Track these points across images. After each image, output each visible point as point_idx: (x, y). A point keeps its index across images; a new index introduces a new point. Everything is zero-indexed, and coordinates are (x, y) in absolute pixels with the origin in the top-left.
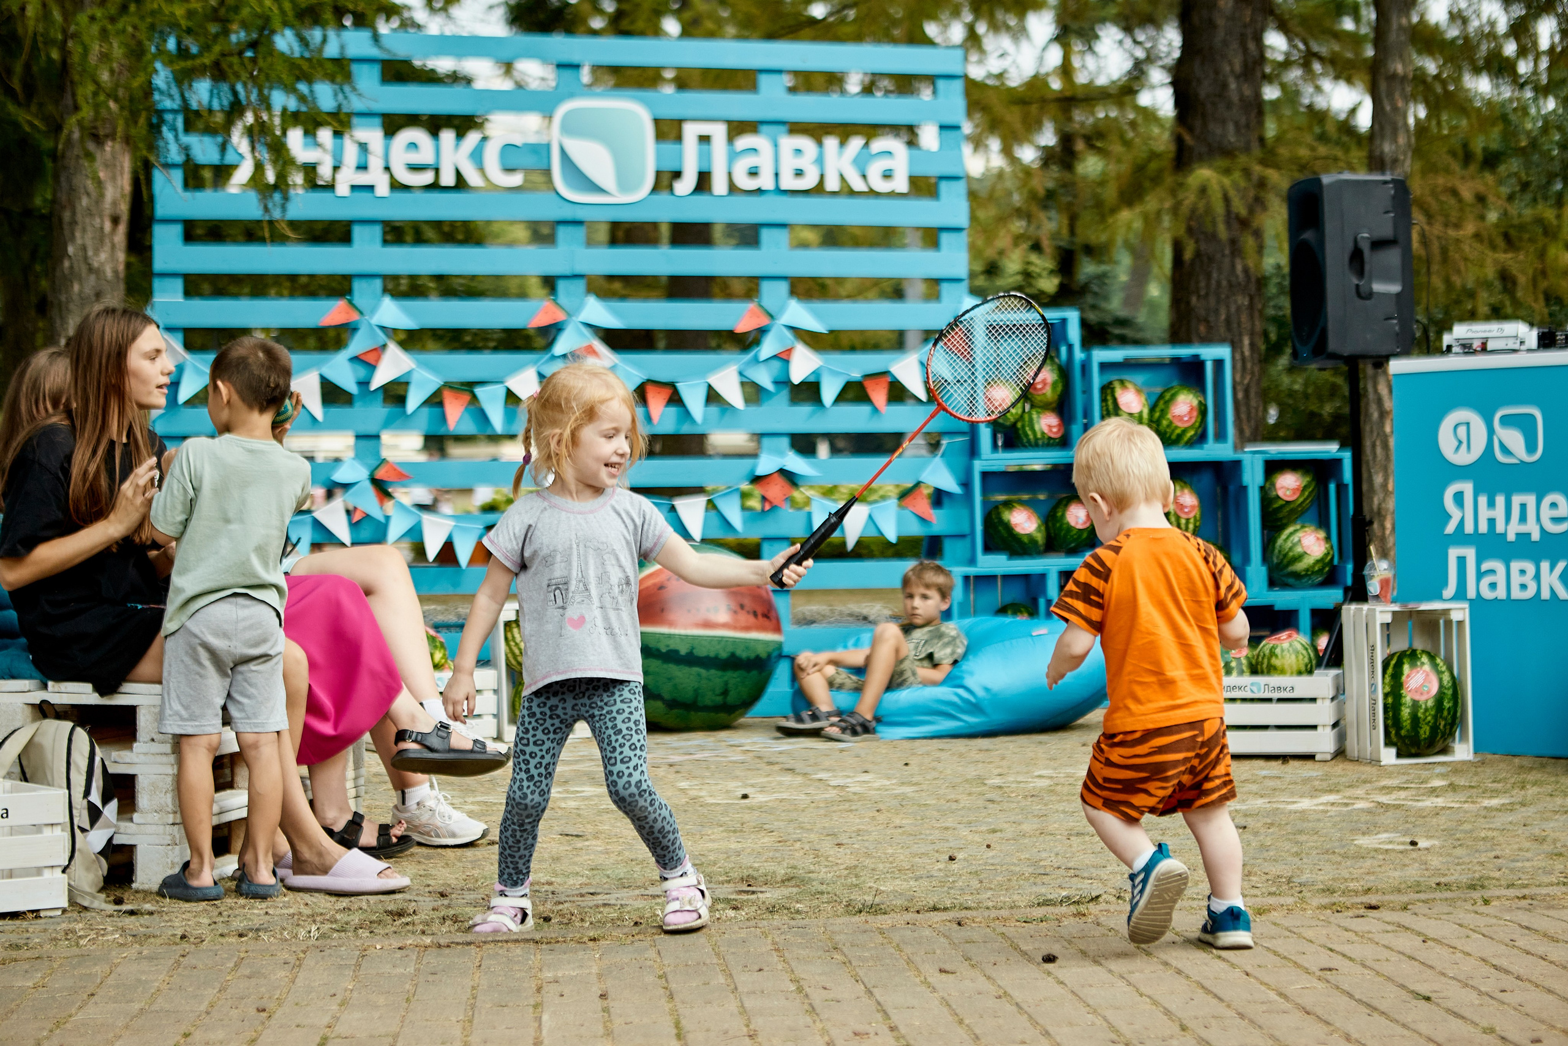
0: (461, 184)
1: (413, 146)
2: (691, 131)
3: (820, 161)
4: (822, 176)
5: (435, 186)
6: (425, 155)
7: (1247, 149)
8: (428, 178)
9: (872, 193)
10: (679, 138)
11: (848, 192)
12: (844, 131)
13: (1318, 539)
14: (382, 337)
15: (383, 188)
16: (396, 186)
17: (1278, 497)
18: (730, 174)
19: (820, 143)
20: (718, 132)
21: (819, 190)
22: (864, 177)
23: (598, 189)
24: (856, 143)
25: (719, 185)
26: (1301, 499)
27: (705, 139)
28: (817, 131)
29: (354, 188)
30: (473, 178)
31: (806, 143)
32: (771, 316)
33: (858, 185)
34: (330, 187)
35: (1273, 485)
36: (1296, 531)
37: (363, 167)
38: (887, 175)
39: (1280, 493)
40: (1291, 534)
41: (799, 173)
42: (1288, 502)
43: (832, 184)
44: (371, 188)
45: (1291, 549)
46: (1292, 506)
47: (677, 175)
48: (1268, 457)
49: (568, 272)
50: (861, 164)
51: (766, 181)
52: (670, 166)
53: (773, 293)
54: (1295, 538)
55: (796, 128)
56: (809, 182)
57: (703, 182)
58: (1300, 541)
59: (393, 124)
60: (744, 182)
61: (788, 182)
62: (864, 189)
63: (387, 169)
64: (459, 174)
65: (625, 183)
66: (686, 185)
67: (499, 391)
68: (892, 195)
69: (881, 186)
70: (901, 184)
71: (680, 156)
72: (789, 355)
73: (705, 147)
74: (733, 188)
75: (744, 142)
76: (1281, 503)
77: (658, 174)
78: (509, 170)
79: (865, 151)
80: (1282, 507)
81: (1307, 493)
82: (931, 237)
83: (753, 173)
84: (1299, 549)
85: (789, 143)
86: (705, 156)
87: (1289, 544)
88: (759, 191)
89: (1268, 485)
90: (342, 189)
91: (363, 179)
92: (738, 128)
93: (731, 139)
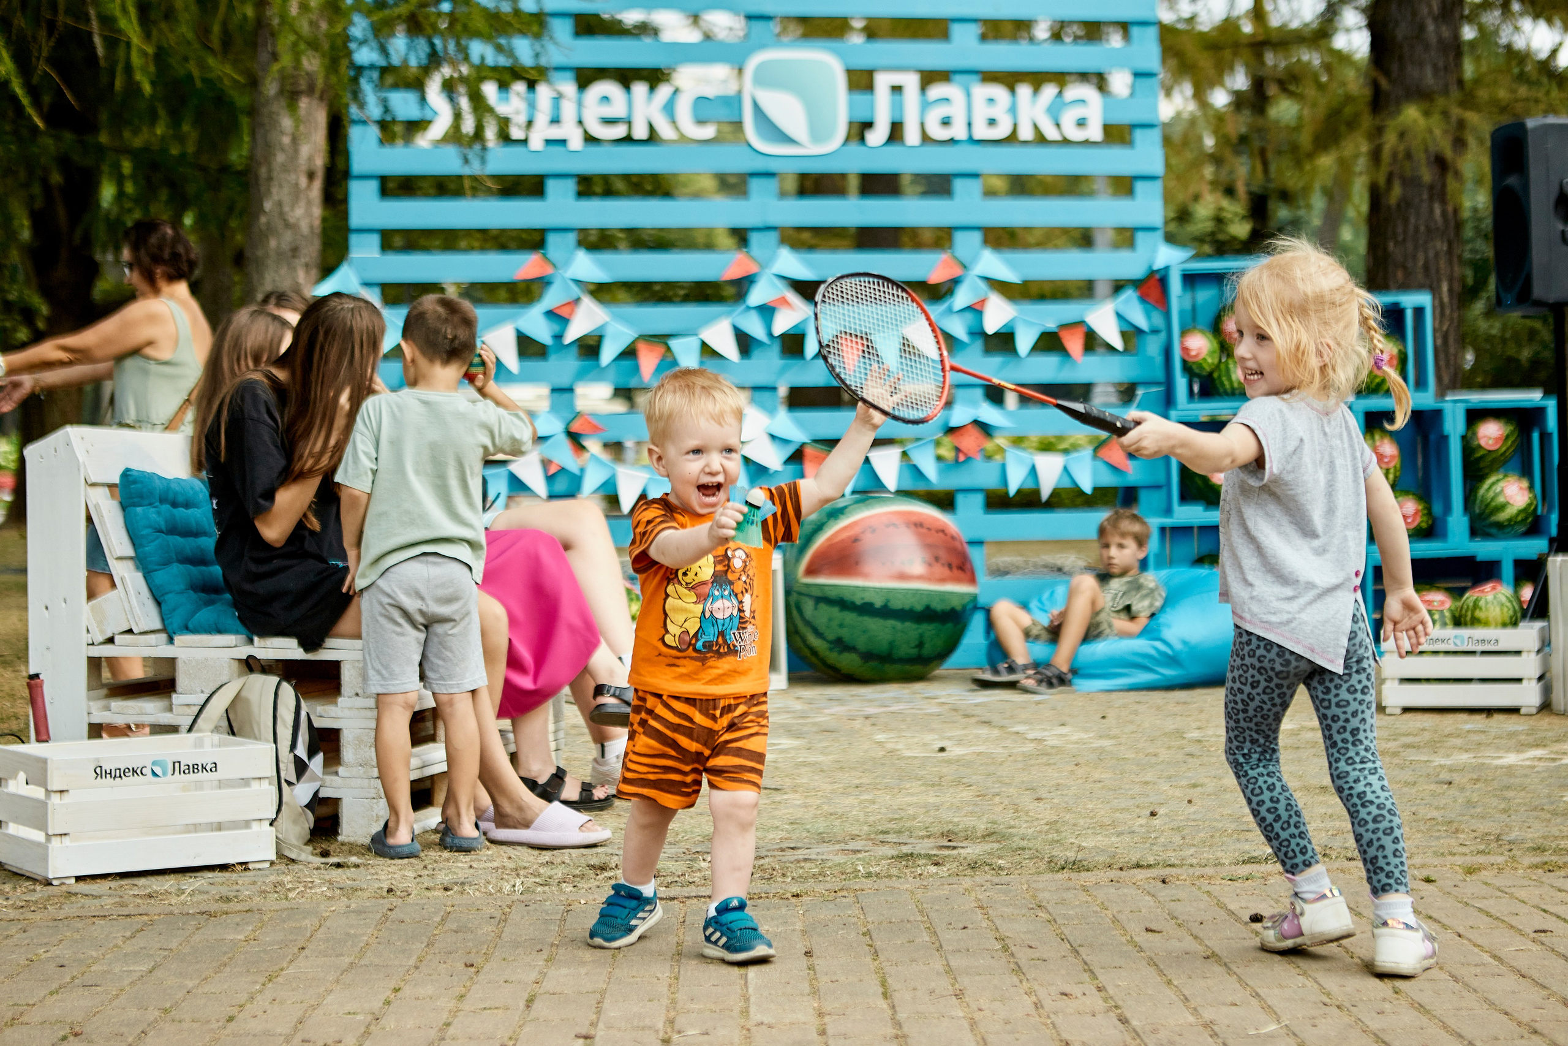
0: (653, 137)
1: (605, 99)
2: (883, 81)
3: (1013, 110)
4: (1015, 126)
5: (628, 139)
6: (618, 109)
7: (1446, 92)
8: (620, 131)
9: (1066, 142)
10: (870, 88)
11: (1041, 139)
12: (1037, 79)
13: (1521, 488)
14: (576, 291)
15: (576, 142)
16: (590, 139)
17: (1480, 446)
18: (922, 125)
19: (1012, 90)
20: (911, 82)
21: (1012, 139)
22: (1058, 125)
23: (788, 140)
24: (1049, 91)
25: (912, 136)
26: (1504, 449)
27: (897, 89)
28: (1010, 79)
29: (548, 142)
30: (665, 131)
31: (999, 92)
32: (964, 267)
33: (1051, 134)
34: (524, 142)
35: (1475, 434)
36: (1498, 481)
37: (555, 121)
38: (1081, 123)
39: (1483, 443)
40: (1493, 484)
41: (992, 122)
42: (1490, 451)
43: (1026, 133)
44: (563, 142)
45: (1493, 499)
46: (1494, 456)
47: (868, 125)
48: (1471, 406)
49: (760, 225)
50: (1055, 113)
51: (958, 131)
52: (863, 117)
53: (967, 244)
54: (1498, 488)
55: (990, 77)
56: (1002, 131)
57: (896, 132)
58: (1502, 491)
59: (585, 77)
60: (937, 132)
61: (981, 132)
62: (1058, 137)
63: (580, 122)
64: (652, 128)
65: (817, 135)
66: (877, 136)
67: (693, 343)
68: (1087, 143)
69: (1075, 134)
70: (1095, 132)
71: (872, 107)
72: (982, 306)
73: (897, 97)
74: (926, 138)
75: (937, 91)
76: (1481, 453)
77: (851, 125)
78: (701, 122)
79: (1058, 99)
80: (1482, 457)
81: (1509, 443)
82: (1124, 185)
83: (946, 122)
84: (1501, 499)
85: (982, 91)
86: (898, 108)
87: (1491, 494)
88: (952, 141)
89: (1469, 434)
90: (536, 142)
91: (555, 133)
92: (929, 78)
93: (923, 88)
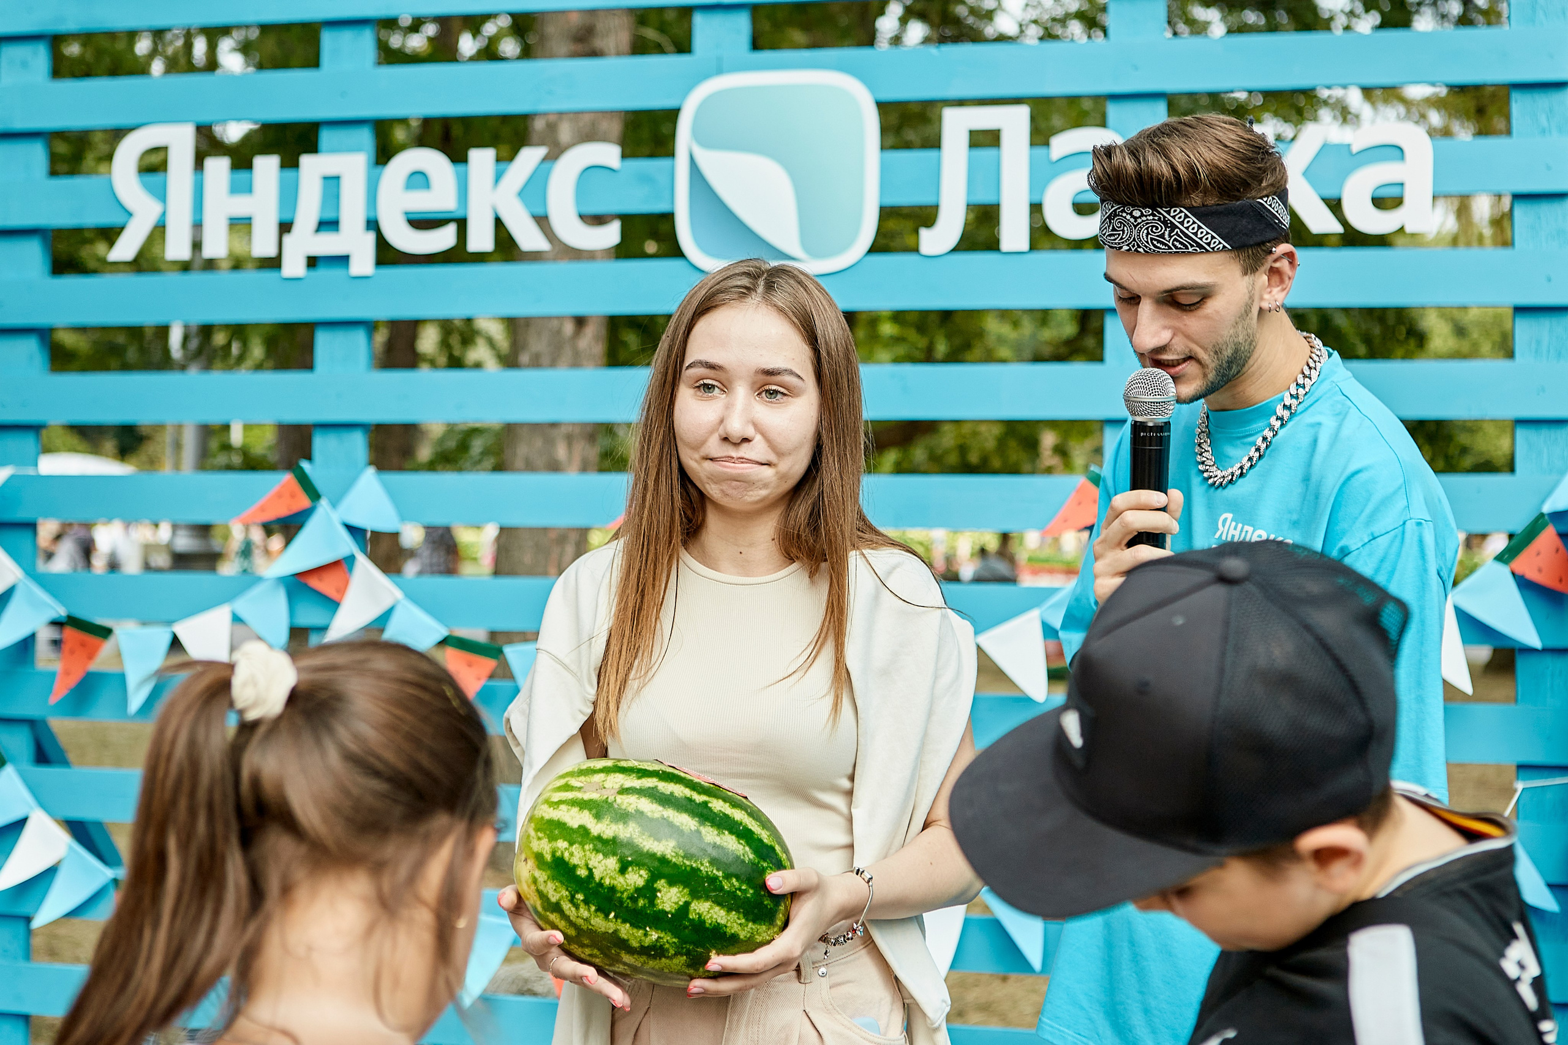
0: (505, 246)
2: (957, 125)
6: (442, 197)
8: (444, 239)
9: (1352, 238)
10: (934, 143)
14: (347, 545)
15: (363, 261)
16: (388, 255)
18: (1036, 209)
20: (1014, 124)
22: (1335, 206)
25: (1014, 231)
27: (985, 140)
29: (312, 262)
30: (527, 236)
33: (1320, 221)
34: (274, 263)
37: (328, 225)
38: (1388, 199)
44: (343, 260)
47: (926, 216)
52: (910, 198)
57: (981, 226)
59: (389, 139)
60: (1066, 223)
64: (501, 230)
65: (817, 233)
66: (941, 235)
68: (1399, 239)
69: (1373, 221)
70: (1418, 217)
71: (933, 177)
73: (985, 154)
74: (1043, 238)
75: (1069, 140)
77: (887, 213)
78: (598, 220)
83: (1086, 204)
86: (986, 176)
90: (294, 266)
91: (327, 245)
93: (1040, 136)
